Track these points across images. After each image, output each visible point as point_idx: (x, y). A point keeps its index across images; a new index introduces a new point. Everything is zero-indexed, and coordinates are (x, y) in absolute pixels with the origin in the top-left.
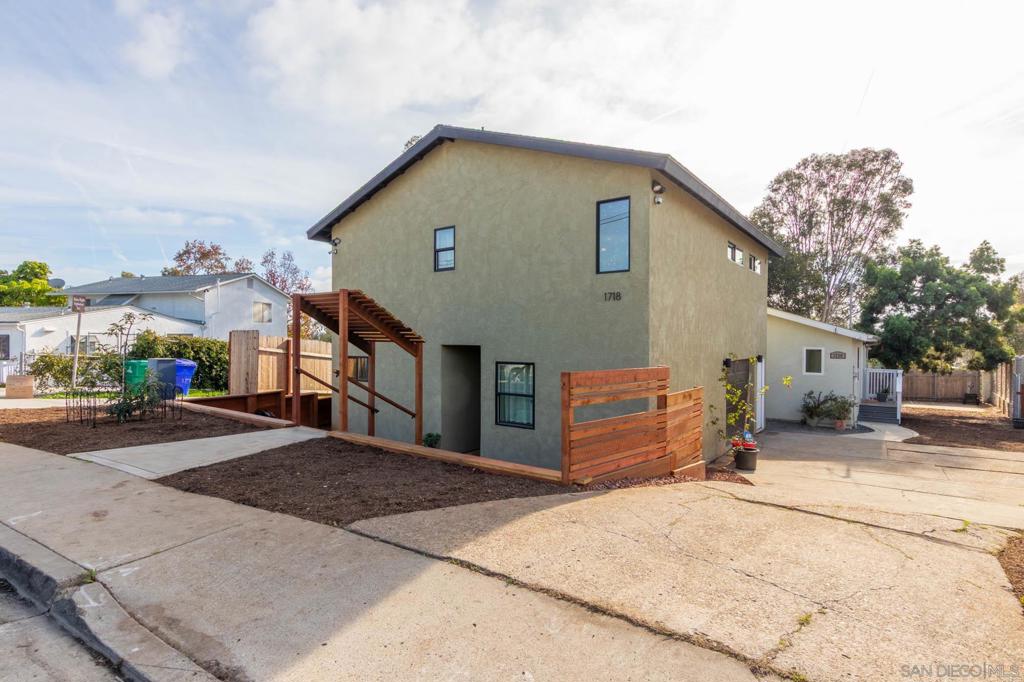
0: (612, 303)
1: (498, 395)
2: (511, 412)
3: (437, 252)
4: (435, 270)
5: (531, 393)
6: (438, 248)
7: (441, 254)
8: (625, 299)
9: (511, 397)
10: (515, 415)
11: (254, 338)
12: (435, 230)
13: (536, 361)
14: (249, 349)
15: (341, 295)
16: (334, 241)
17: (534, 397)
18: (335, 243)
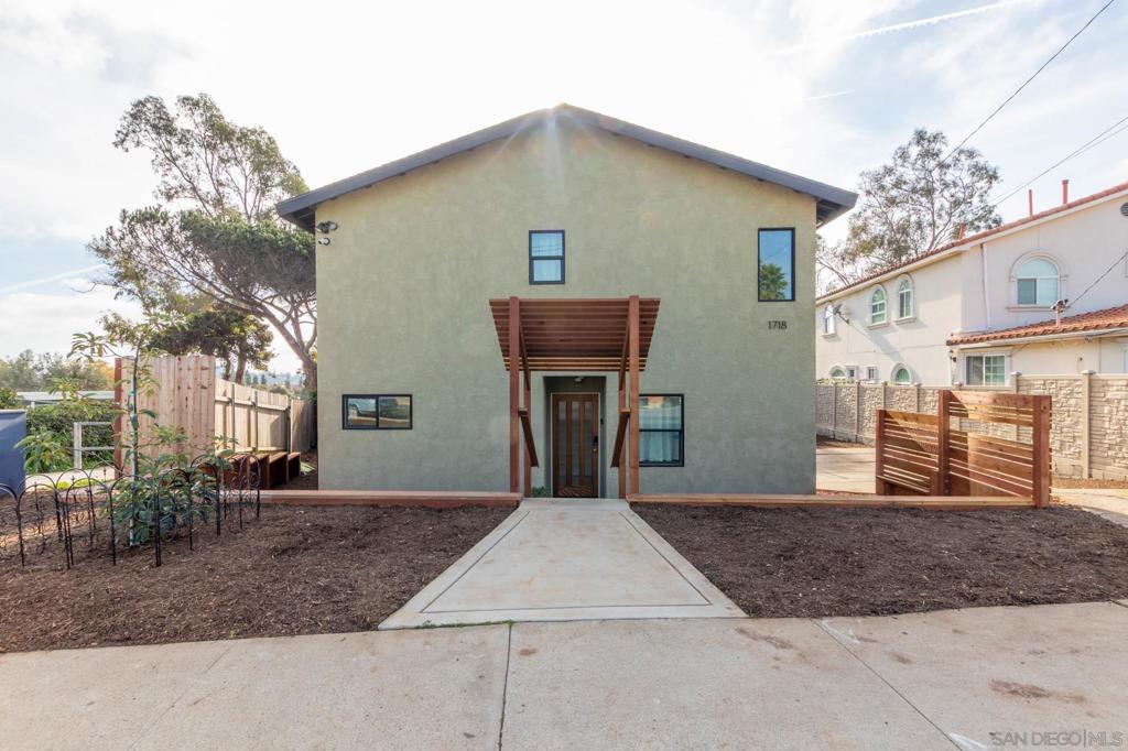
0: (776, 332)
3: (532, 259)
4: (531, 284)
5: (679, 427)
6: (535, 254)
7: (538, 264)
8: (790, 326)
11: (202, 369)
12: (531, 233)
13: (687, 392)
14: (184, 387)
15: (632, 304)
16: (323, 225)
17: (681, 432)
18: (326, 228)
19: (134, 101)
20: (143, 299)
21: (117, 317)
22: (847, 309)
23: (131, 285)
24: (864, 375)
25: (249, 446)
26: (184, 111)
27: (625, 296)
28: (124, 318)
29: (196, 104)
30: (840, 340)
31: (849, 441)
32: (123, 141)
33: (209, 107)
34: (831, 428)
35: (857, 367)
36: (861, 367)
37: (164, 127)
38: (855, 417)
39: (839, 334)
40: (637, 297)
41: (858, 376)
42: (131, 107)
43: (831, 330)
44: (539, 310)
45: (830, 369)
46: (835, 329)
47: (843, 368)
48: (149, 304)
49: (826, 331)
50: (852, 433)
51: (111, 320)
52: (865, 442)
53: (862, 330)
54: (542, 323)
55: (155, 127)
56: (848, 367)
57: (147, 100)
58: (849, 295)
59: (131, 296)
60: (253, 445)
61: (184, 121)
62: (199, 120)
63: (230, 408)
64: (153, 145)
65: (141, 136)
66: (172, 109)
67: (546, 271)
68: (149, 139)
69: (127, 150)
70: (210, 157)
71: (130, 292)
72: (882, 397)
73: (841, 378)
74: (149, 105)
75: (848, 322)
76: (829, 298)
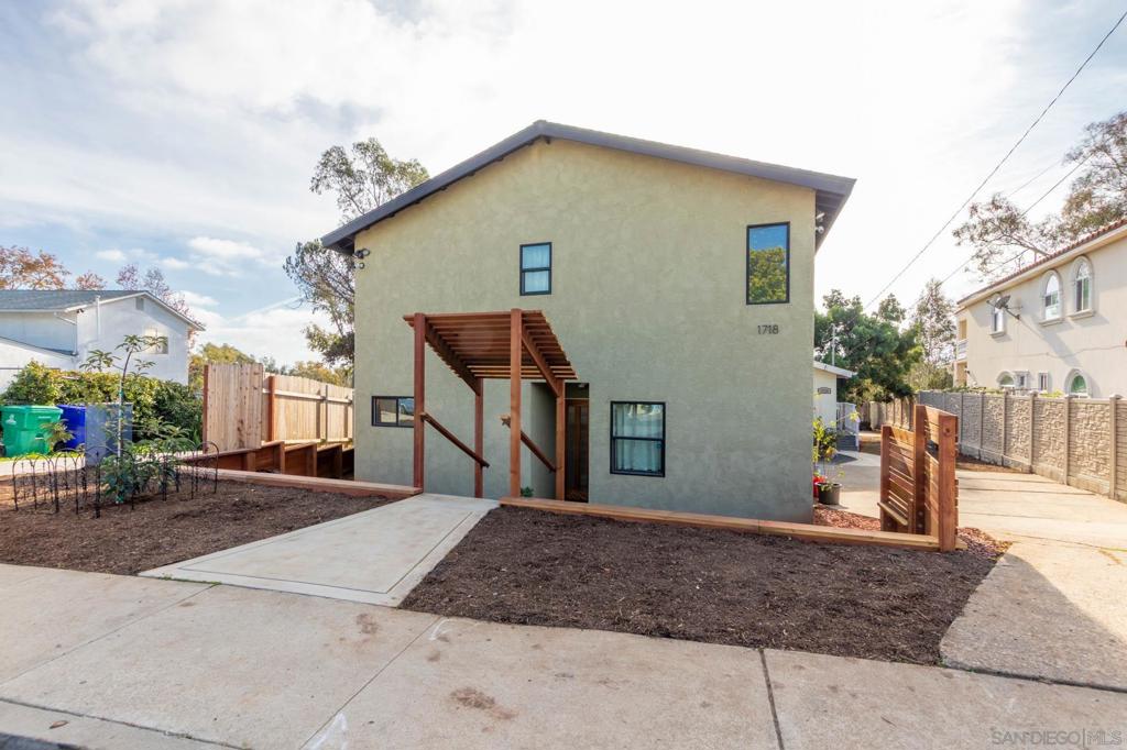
0: (767, 337)
1: (613, 439)
2: (626, 457)
3: (523, 272)
4: (521, 294)
5: (661, 437)
6: (525, 266)
7: (528, 276)
8: (784, 332)
9: (626, 441)
10: (631, 462)
11: (255, 374)
12: (522, 246)
13: (668, 400)
14: (244, 388)
15: (513, 317)
16: (359, 252)
17: (663, 441)
18: (361, 255)
19: (324, 151)
20: (333, 312)
21: (316, 328)
22: (1018, 302)
23: (324, 303)
24: (1035, 384)
25: (346, 436)
26: (358, 155)
27: (508, 309)
28: (321, 328)
29: (367, 148)
30: (1009, 339)
31: (996, 464)
32: (317, 186)
33: (377, 148)
34: (977, 447)
35: (1028, 374)
36: (1032, 373)
37: (345, 171)
38: (1002, 435)
39: (1008, 333)
40: (518, 310)
41: (1029, 384)
42: (321, 157)
43: (1000, 329)
44: (447, 324)
45: (998, 375)
46: (1005, 326)
47: (1012, 375)
48: (336, 317)
49: (995, 329)
50: (998, 454)
51: (312, 330)
52: (1012, 466)
53: (1034, 327)
54: (457, 335)
55: (338, 171)
56: (1018, 374)
57: (333, 150)
58: (1019, 284)
59: (325, 311)
60: (323, 436)
61: (359, 164)
62: (369, 161)
63: (323, 405)
64: (338, 187)
65: (330, 180)
66: (351, 155)
67: (537, 282)
68: (336, 183)
69: (320, 193)
70: (377, 191)
71: (324, 307)
72: (1031, 412)
73: (1011, 386)
74: (334, 154)
75: (1018, 317)
76: (996, 289)
